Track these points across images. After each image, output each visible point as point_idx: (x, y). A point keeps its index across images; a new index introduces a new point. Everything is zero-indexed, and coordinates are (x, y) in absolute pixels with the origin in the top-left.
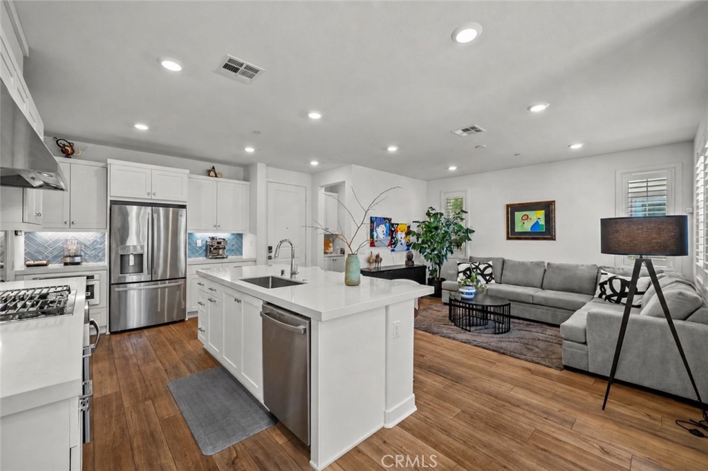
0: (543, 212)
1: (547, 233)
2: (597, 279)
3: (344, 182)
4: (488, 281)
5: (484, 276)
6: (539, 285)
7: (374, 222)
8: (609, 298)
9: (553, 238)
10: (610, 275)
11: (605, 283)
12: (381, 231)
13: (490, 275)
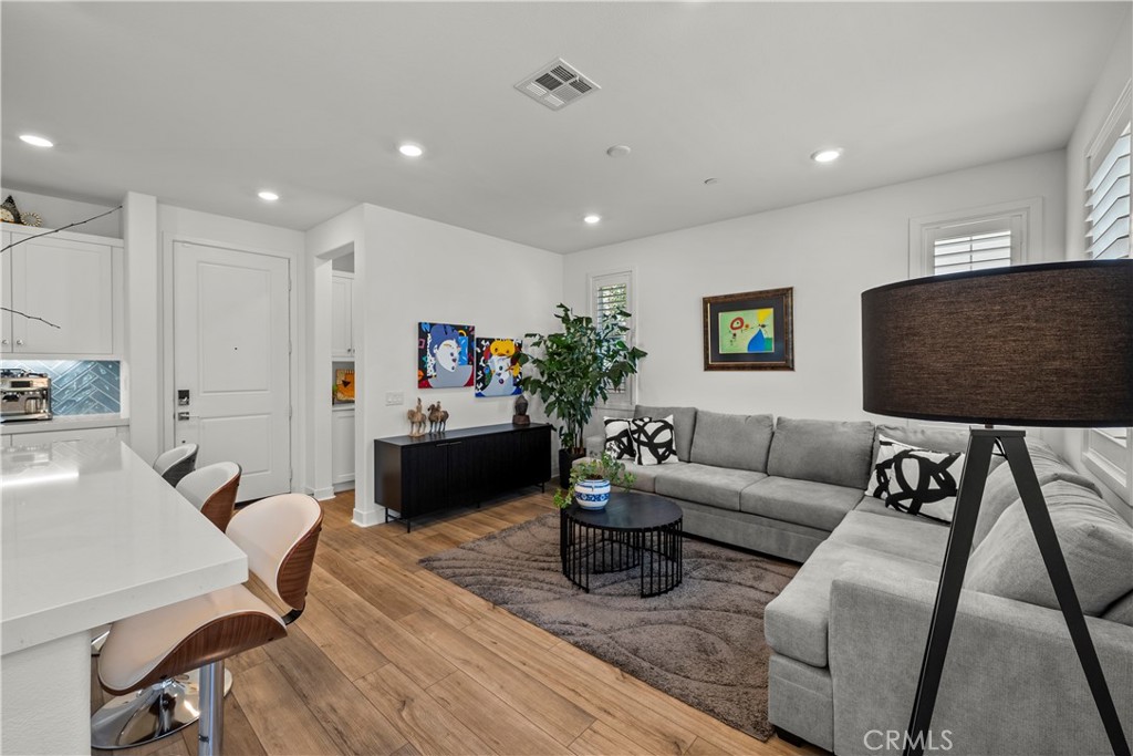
0: (771, 310)
1: (776, 356)
2: (872, 453)
3: (352, 244)
4: (661, 459)
5: (653, 448)
6: (761, 467)
7: (429, 335)
8: (893, 501)
9: (789, 367)
10: (898, 448)
11: (887, 464)
12: (447, 354)
13: (668, 445)
